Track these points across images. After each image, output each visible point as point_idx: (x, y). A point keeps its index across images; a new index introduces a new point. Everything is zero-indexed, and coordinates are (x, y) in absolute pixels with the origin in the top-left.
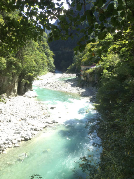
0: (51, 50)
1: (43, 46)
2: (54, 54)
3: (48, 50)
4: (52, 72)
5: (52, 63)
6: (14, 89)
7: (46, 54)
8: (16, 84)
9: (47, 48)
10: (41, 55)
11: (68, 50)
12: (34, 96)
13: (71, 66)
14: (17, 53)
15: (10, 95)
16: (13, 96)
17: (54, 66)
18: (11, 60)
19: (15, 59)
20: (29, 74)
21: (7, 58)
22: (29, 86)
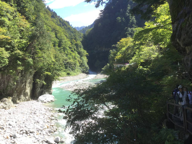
0: (84, 49)
1: (76, 45)
2: (88, 54)
3: (81, 50)
4: (86, 73)
5: (86, 63)
6: (25, 91)
7: (79, 53)
8: (28, 85)
9: (80, 47)
10: (73, 54)
11: (104, 49)
12: (50, 101)
13: (106, 66)
14: (28, 47)
15: (19, 99)
16: (23, 101)
17: (87, 66)
18: (16, 54)
19: (21, 53)
20: (47, 73)
21: (11, 52)
22: (47, 88)
